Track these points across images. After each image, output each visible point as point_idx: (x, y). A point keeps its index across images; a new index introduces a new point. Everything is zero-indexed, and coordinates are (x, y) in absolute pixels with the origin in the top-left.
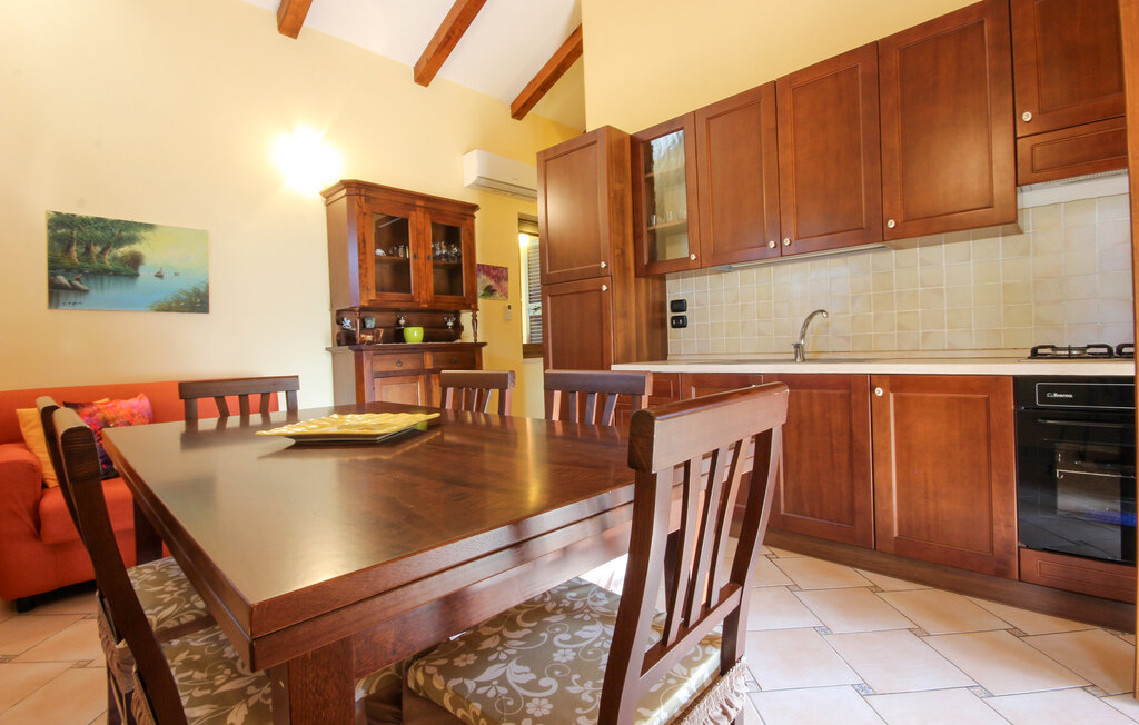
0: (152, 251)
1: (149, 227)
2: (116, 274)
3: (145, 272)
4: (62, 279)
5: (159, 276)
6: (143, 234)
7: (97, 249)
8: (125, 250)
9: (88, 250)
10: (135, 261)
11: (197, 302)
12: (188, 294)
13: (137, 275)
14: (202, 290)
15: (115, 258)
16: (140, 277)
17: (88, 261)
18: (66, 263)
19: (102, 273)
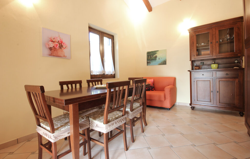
0: (158, 55)
1: (158, 51)
2: (154, 59)
3: (157, 58)
4: (148, 61)
5: (159, 59)
6: (157, 52)
7: (152, 56)
8: (155, 55)
9: (151, 56)
10: (156, 57)
11: (164, 63)
12: (163, 62)
13: (156, 59)
14: (165, 60)
15: (154, 57)
16: (157, 60)
17: (151, 58)
18: (148, 59)
19: (152, 60)
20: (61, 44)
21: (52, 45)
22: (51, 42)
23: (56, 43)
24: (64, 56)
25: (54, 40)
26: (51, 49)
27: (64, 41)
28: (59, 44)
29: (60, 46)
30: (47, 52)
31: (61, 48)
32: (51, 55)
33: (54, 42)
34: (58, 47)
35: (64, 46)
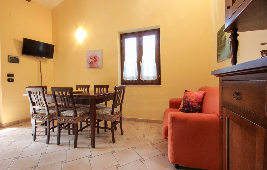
2: (223, 46)
3: (226, 43)
4: (218, 53)
8: (224, 36)
9: (220, 40)
10: (225, 39)
13: (225, 45)
15: (223, 41)
20: (96, 58)
21: (91, 60)
22: (90, 59)
23: (93, 59)
24: (97, 67)
25: (92, 57)
26: (90, 63)
27: (97, 56)
28: (95, 59)
29: (95, 60)
30: (89, 65)
31: (96, 61)
32: (91, 67)
33: (92, 58)
34: (94, 61)
35: (97, 60)
